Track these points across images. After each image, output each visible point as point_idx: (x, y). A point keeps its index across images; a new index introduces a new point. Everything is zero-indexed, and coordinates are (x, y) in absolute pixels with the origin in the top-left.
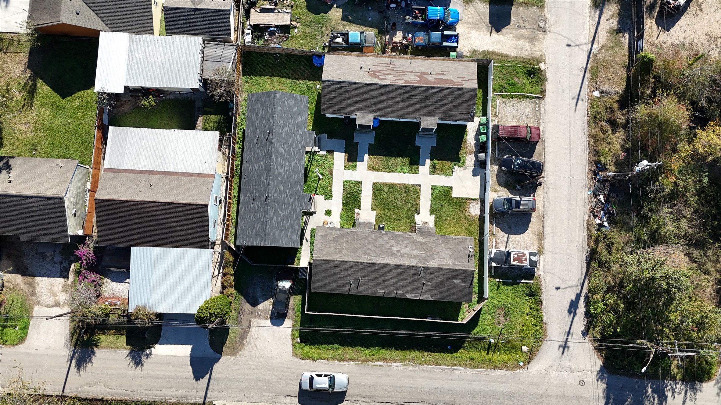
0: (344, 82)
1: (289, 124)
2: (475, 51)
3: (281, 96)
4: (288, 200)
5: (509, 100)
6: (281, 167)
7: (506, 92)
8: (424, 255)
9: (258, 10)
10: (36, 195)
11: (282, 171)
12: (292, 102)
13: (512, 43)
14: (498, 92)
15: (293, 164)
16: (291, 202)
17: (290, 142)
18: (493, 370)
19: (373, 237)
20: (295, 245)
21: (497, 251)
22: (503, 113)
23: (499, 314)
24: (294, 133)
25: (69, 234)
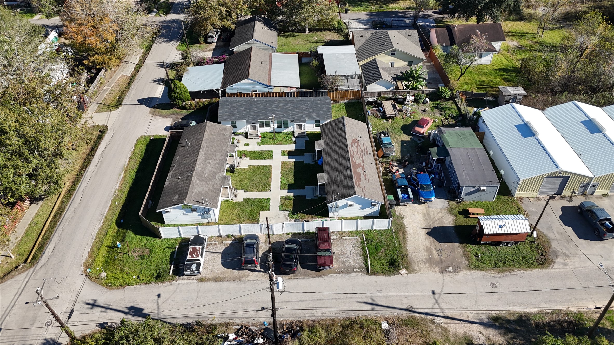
0: (344, 126)
1: (308, 109)
2: (402, 218)
3: (328, 102)
4: (253, 111)
5: (360, 246)
6: (276, 106)
7: (367, 243)
8: (204, 176)
9: (393, 103)
10: (254, 34)
11: (273, 106)
12: (325, 109)
13: (421, 245)
14: (365, 237)
15: (280, 113)
16: (251, 113)
17: (295, 110)
18: (90, 248)
19: (223, 152)
20: (220, 117)
21: (205, 239)
22: (345, 242)
23: (144, 251)
24: (303, 112)
25: (234, 48)
